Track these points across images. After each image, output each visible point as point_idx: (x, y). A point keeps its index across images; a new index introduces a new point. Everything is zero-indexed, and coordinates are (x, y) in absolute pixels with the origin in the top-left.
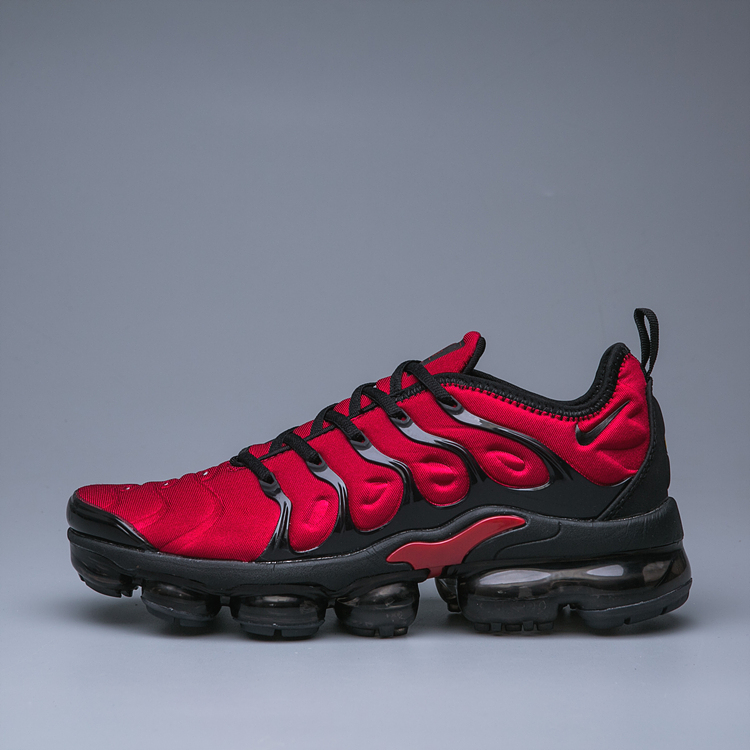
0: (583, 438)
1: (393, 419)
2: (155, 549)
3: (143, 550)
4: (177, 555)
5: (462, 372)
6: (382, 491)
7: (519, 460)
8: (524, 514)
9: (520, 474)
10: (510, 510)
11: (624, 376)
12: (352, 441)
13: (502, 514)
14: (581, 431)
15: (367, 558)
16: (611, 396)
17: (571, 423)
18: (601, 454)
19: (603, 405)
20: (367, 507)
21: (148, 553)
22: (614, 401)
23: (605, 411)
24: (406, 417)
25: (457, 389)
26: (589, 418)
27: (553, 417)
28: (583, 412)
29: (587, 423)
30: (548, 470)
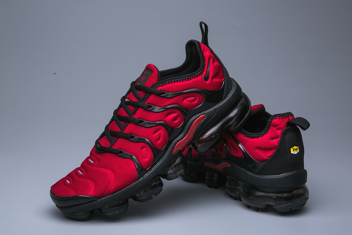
0: (206, 79)
1: (148, 109)
2: (100, 197)
3: (96, 200)
4: (109, 195)
5: (158, 81)
6: (160, 134)
7: (193, 98)
8: (203, 113)
9: (196, 102)
10: (199, 115)
11: (204, 51)
12: (139, 124)
13: (198, 117)
14: (204, 77)
15: (168, 157)
16: (205, 60)
17: (200, 77)
18: (214, 80)
19: (205, 64)
20: (159, 142)
21: (99, 200)
22: (207, 61)
23: (206, 66)
24: (152, 107)
25: (161, 88)
26: (204, 71)
27: (195, 78)
28: (201, 70)
29: (204, 73)
30: (203, 96)
